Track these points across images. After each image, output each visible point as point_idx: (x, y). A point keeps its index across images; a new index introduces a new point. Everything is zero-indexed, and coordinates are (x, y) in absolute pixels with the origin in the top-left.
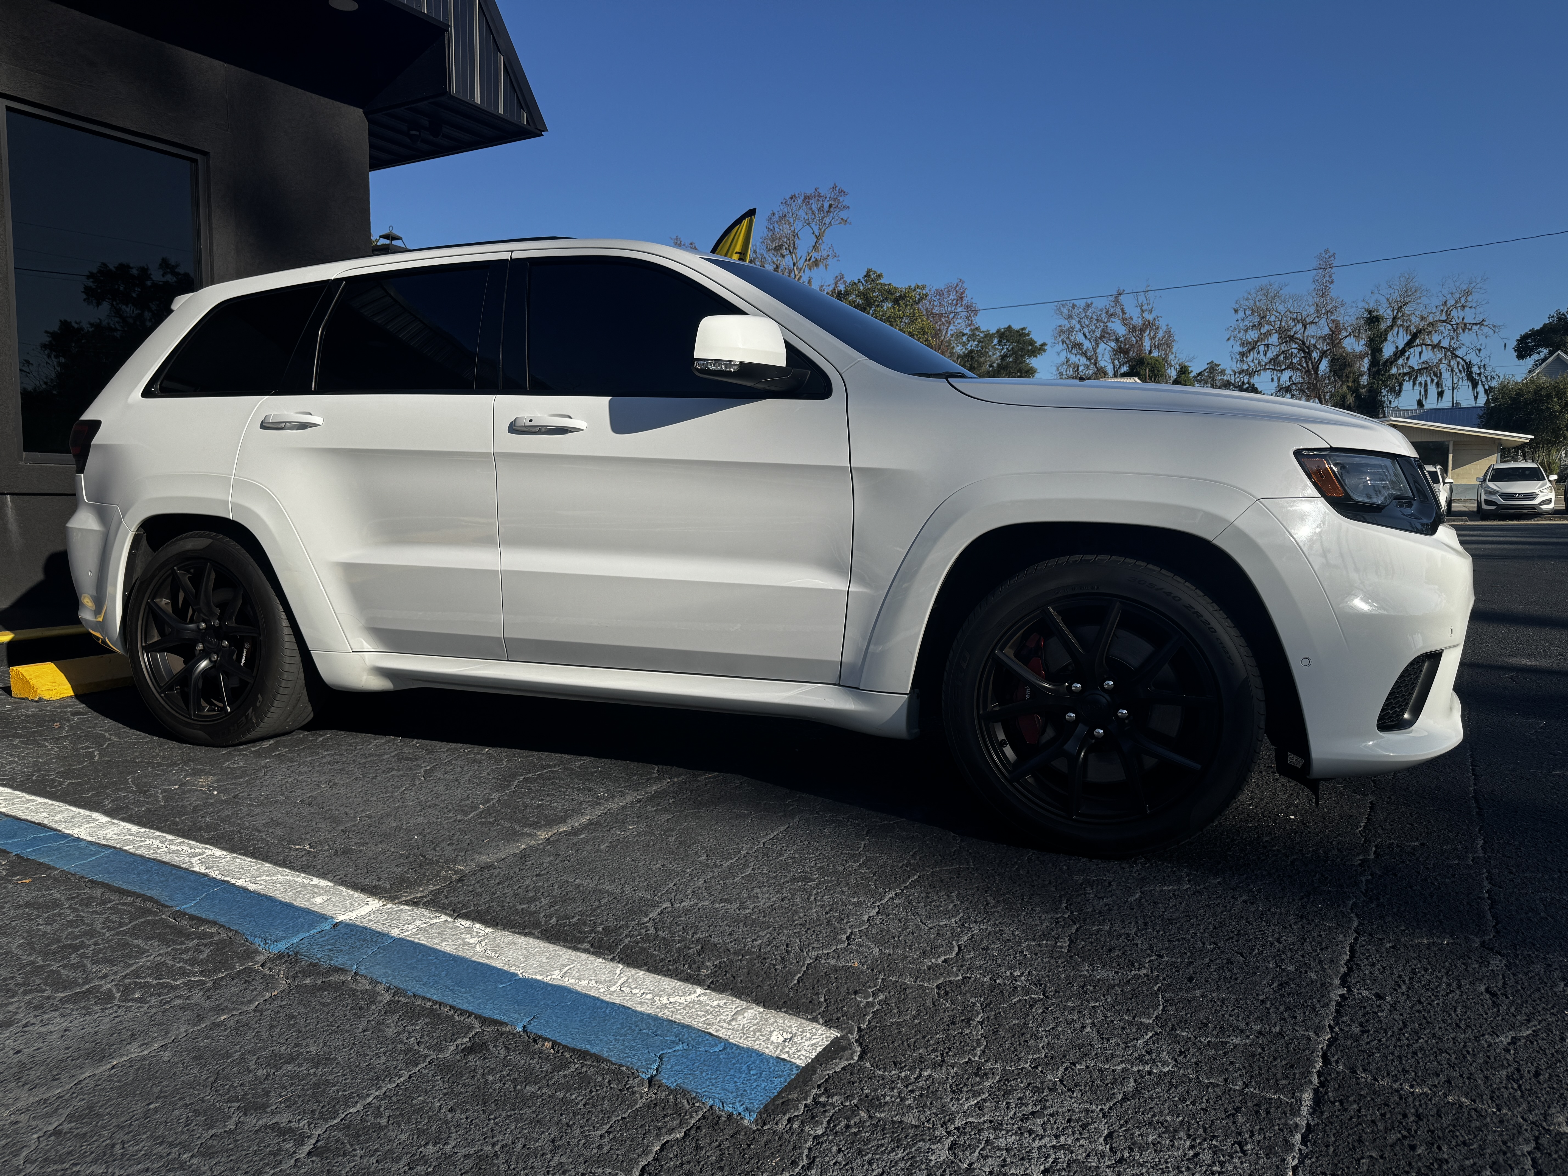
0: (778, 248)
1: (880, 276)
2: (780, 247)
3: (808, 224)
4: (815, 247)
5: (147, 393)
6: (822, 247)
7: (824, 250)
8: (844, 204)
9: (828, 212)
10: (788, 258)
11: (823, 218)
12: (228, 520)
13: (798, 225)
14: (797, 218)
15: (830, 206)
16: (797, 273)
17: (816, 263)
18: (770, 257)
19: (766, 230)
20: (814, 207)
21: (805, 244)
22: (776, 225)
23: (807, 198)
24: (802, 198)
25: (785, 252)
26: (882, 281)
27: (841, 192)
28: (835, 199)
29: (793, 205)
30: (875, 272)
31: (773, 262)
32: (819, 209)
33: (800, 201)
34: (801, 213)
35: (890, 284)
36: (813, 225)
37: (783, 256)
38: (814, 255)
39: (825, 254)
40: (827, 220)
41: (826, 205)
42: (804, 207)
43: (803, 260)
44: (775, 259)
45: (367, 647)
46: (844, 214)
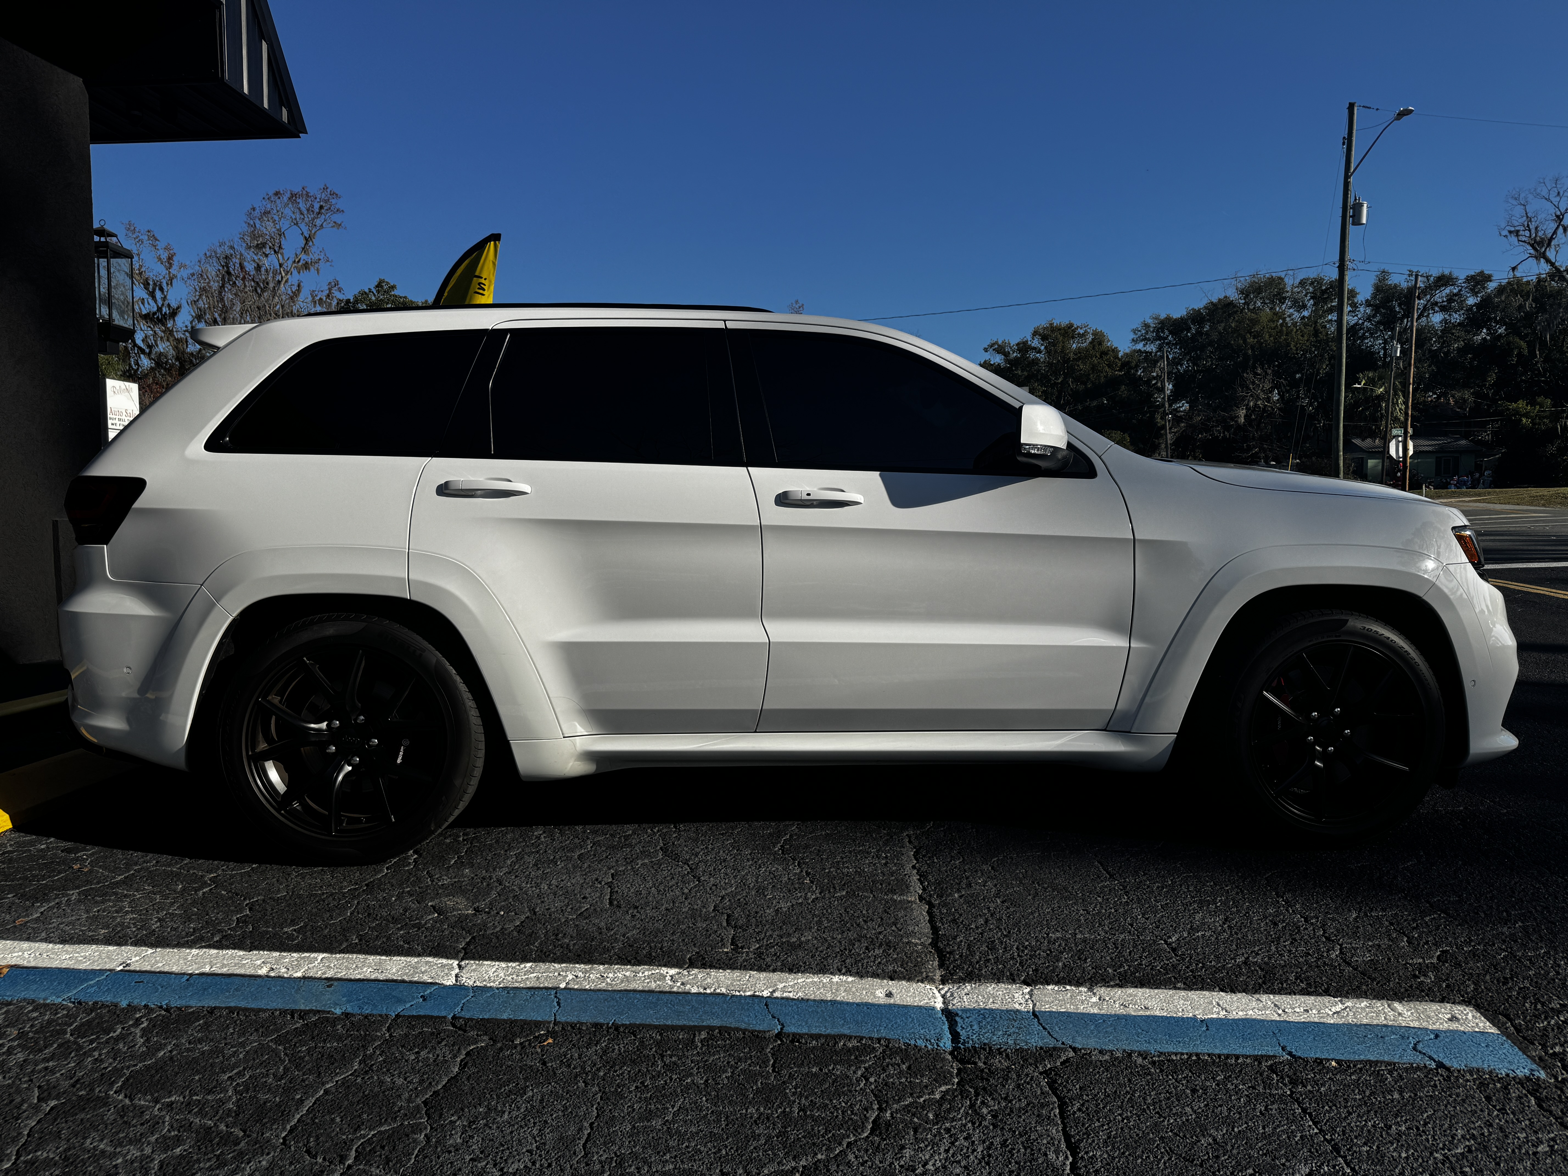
0: (261, 246)
1: (393, 287)
2: (264, 245)
3: (297, 224)
4: (304, 249)
5: (213, 445)
6: (313, 249)
7: (315, 253)
8: (337, 207)
9: (319, 213)
10: (273, 257)
11: (313, 219)
12: (405, 600)
13: (284, 225)
14: (282, 216)
15: (321, 207)
16: (283, 274)
17: (306, 266)
18: (249, 255)
19: (245, 225)
20: (302, 206)
21: (292, 244)
22: (257, 222)
23: (293, 197)
24: (288, 195)
25: (268, 251)
26: (395, 292)
27: (333, 194)
28: (326, 201)
29: (278, 201)
30: (388, 283)
31: (254, 261)
32: (308, 210)
33: (285, 199)
34: (288, 212)
35: (405, 297)
36: (303, 226)
37: (267, 256)
38: (303, 256)
39: (316, 257)
40: (318, 222)
41: (317, 206)
42: (290, 205)
43: (290, 262)
44: (256, 258)
45: (580, 730)
46: (337, 218)
